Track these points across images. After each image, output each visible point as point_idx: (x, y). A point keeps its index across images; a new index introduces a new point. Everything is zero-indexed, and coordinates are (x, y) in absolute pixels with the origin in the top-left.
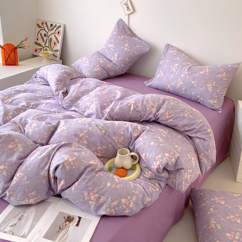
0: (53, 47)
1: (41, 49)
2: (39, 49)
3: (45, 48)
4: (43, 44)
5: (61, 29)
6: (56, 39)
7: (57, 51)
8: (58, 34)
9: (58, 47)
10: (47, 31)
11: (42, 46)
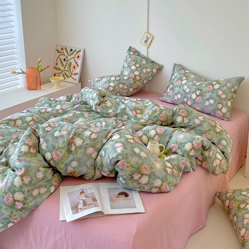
0: (73, 71)
1: (60, 73)
3: (64, 72)
6: (76, 63)
8: (78, 58)
9: (78, 70)
11: (61, 70)
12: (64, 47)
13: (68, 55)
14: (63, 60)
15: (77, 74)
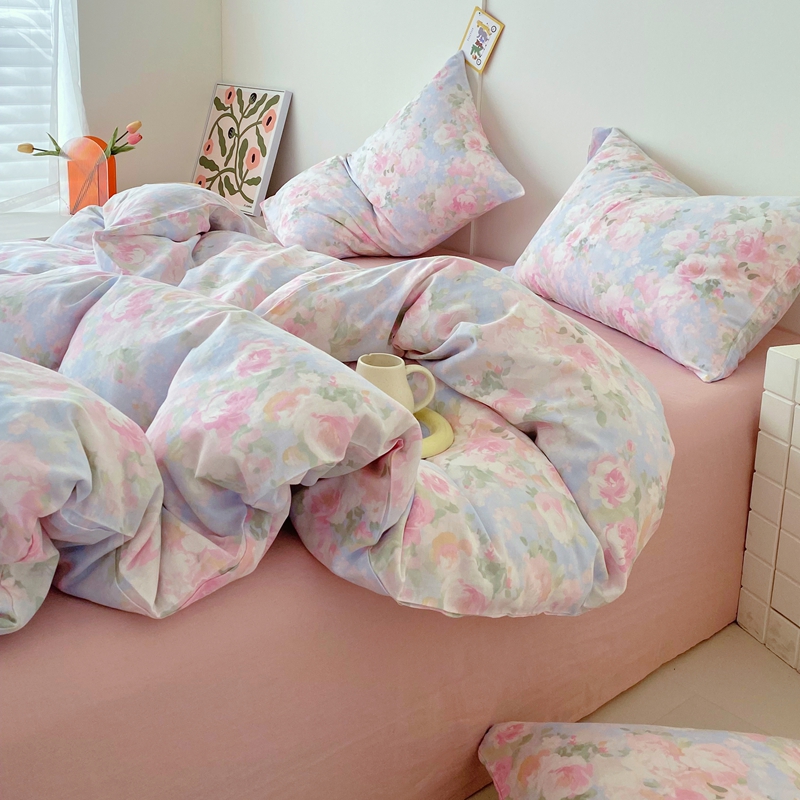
1: (213, 179)
2: (208, 180)
3: (223, 176)
4: (220, 161)
5: (278, 110)
6: (261, 141)
8: (268, 124)
9: (263, 168)
11: (217, 168)
12: (236, 89)
13: (243, 116)
14: (226, 134)
15: (255, 181)
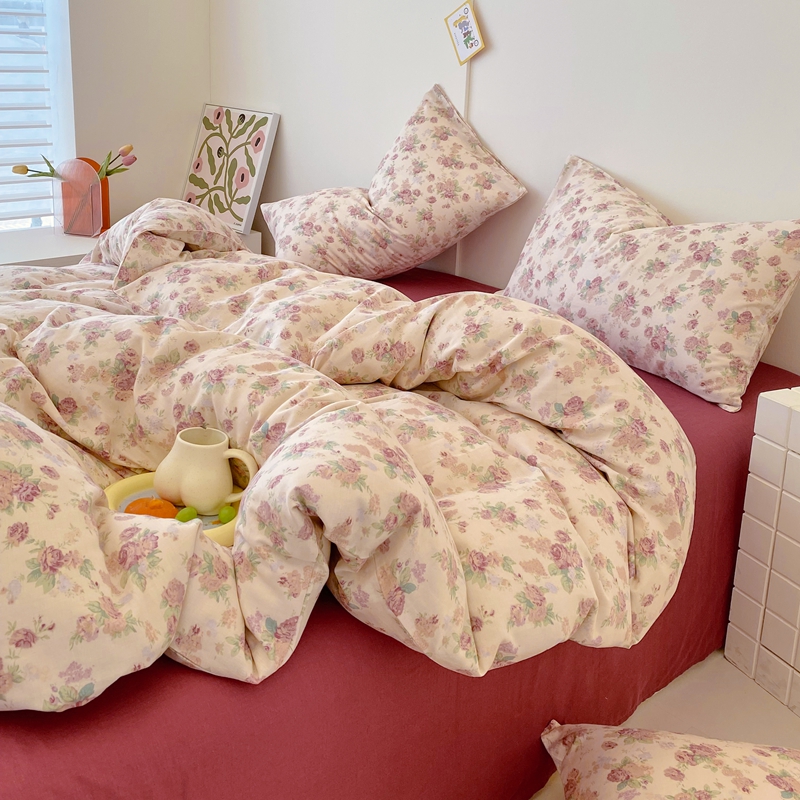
0: (237, 190)
1: (202, 197)
2: (197, 197)
3: (213, 194)
4: (209, 179)
5: (267, 131)
6: (250, 161)
7: (244, 200)
8: (256, 145)
9: (252, 187)
10: (227, 136)
11: (206, 186)
12: (225, 109)
13: (232, 137)
14: (215, 153)
